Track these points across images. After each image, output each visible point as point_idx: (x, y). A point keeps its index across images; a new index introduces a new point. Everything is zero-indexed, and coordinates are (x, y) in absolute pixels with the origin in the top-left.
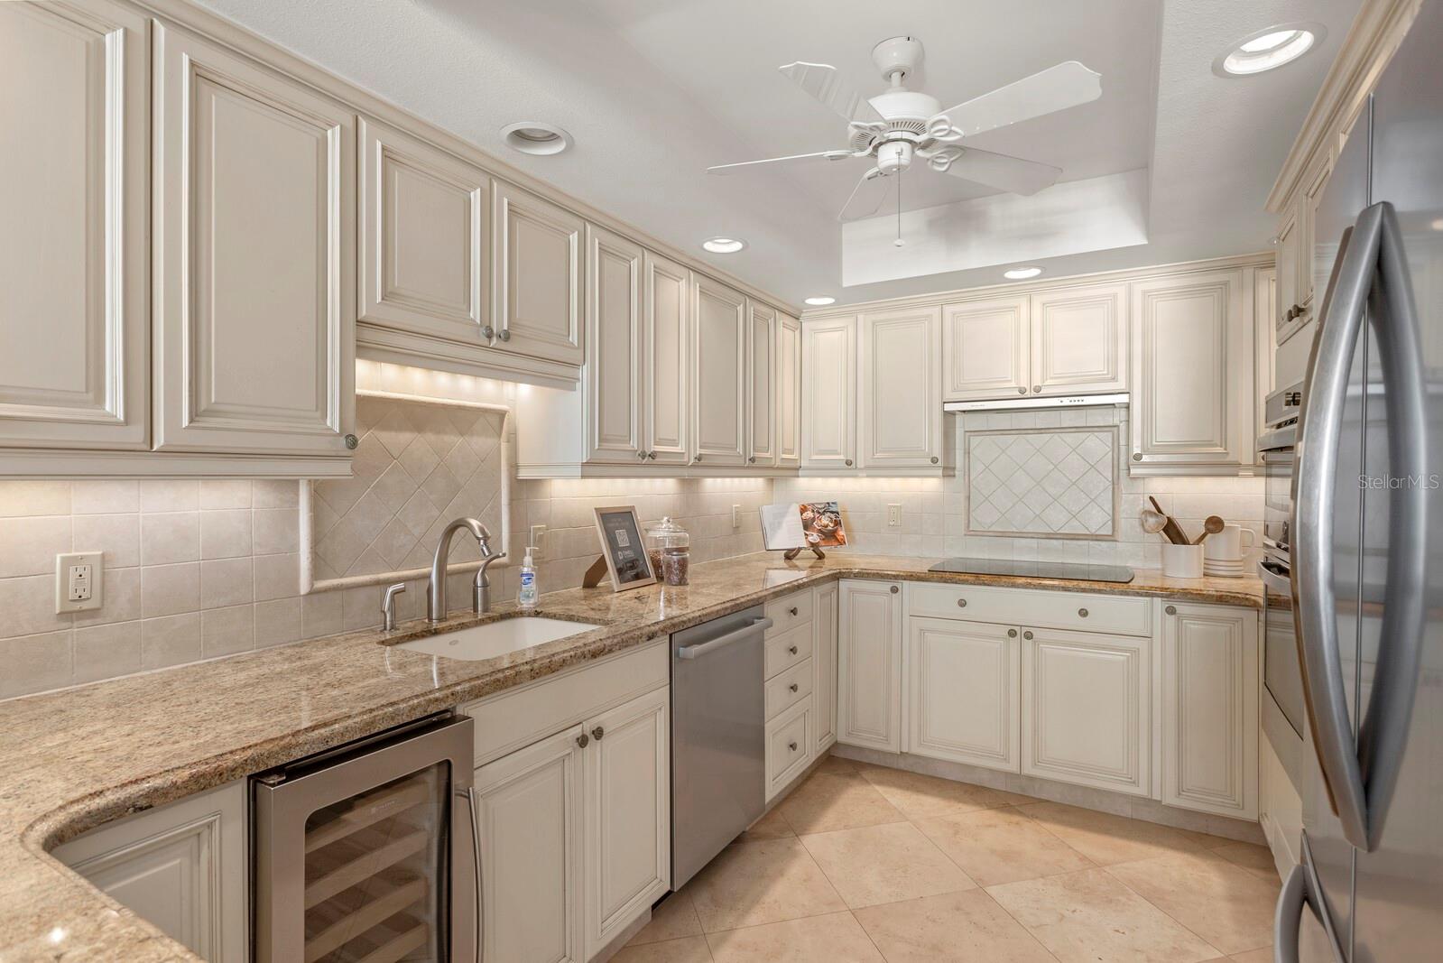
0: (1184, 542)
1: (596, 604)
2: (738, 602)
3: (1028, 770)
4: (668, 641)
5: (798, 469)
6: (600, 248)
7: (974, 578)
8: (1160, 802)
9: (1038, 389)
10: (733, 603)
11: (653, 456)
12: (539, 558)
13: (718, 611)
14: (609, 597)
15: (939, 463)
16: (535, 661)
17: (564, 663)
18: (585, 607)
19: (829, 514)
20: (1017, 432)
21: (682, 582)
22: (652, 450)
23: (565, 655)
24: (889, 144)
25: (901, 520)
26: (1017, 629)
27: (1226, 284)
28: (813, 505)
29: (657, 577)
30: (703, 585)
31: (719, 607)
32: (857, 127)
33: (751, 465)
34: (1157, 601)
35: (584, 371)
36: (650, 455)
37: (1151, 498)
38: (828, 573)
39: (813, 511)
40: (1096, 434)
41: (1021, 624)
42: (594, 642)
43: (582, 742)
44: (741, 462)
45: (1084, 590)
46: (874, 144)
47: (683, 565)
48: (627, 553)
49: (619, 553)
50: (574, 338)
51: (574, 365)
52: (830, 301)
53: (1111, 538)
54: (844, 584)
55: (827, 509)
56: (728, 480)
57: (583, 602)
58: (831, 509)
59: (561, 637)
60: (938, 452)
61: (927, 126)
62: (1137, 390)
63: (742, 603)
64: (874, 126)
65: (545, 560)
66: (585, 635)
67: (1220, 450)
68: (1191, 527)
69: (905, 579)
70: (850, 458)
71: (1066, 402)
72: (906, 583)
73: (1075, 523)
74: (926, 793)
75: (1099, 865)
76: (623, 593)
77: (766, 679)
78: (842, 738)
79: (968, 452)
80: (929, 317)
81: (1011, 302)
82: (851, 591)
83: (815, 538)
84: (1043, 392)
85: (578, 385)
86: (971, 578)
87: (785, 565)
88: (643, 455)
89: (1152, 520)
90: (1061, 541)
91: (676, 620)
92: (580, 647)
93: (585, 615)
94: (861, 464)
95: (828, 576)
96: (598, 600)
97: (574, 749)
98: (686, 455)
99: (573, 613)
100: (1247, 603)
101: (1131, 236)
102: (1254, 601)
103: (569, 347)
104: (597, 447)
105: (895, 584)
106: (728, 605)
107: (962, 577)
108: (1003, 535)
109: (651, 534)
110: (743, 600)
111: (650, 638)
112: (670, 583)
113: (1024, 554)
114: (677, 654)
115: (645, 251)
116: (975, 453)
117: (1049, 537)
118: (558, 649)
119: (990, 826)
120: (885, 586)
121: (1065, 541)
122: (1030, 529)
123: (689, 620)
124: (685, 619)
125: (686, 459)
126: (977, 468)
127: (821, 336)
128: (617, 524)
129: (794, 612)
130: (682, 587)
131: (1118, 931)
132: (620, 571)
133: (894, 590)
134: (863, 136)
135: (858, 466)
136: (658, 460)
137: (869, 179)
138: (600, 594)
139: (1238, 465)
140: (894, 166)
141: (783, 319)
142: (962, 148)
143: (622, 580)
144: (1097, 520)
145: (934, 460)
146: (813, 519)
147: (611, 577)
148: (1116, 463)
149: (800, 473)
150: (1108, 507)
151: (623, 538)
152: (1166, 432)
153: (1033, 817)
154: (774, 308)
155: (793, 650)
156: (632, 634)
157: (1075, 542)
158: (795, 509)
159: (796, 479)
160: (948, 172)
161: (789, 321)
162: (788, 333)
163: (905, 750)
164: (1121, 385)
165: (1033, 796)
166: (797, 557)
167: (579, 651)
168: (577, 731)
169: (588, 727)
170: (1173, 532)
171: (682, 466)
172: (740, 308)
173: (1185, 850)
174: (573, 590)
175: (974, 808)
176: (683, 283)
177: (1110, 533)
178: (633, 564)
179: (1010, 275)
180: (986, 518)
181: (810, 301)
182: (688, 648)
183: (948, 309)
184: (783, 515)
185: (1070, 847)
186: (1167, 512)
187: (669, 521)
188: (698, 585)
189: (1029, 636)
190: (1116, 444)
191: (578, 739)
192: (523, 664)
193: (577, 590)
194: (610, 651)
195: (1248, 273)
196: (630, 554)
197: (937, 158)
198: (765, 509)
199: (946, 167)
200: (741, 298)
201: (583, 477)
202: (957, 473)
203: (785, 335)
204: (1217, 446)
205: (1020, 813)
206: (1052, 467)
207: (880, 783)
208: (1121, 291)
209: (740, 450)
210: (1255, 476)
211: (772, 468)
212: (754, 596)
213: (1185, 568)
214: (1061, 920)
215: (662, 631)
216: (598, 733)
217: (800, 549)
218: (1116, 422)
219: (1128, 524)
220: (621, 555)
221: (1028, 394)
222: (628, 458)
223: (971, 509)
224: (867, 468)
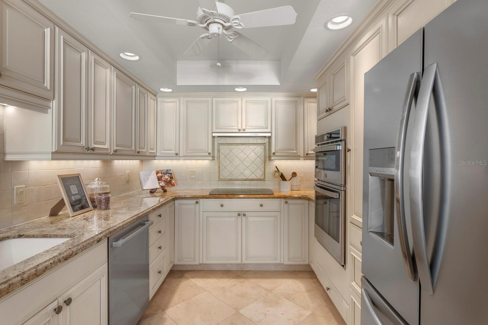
0: (286, 180)
1: (60, 225)
2: (139, 215)
3: (244, 262)
4: (107, 241)
5: (155, 156)
6: (63, 41)
7: (226, 196)
8: (283, 264)
9: (244, 130)
10: (137, 217)
11: (93, 149)
12: (20, 203)
13: (130, 221)
14: (67, 220)
15: (211, 155)
16: (24, 273)
17: (46, 269)
18: (54, 228)
19: (168, 174)
20: (235, 144)
21: (107, 208)
22: (93, 146)
23: (47, 263)
24: (214, 24)
25: (194, 176)
26: (240, 213)
27: (296, 101)
28: (162, 171)
29: (93, 206)
30: (118, 209)
31: (131, 220)
32: (204, 11)
33: (138, 155)
34: (282, 199)
35: (54, 104)
36: (91, 149)
37: (276, 167)
38: (171, 198)
39: (161, 173)
40: (259, 146)
41: (241, 211)
42: (66, 251)
43: (58, 310)
44: (133, 153)
45: (262, 198)
46: (208, 22)
47: (107, 200)
48: (76, 196)
49: (72, 197)
50: (47, 84)
51: (48, 100)
52: (170, 90)
53: (264, 180)
54: (177, 202)
55: (167, 172)
56: (124, 161)
57: (51, 225)
58: (169, 172)
59: (41, 251)
60: (210, 151)
61: (231, 20)
62: (274, 132)
63: (140, 216)
64: (212, 13)
65: (24, 204)
66: (58, 247)
67: (295, 152)
68: (288, 175)
69: (201, 198)
70: (177, 152)
71: (253, 135)
72: (201, 200)
73: (253, 175)
74: (210, 278)
75: (270, 291)
76: (75, 217)
77: (149, 247)
78: (176, 263)
79: (219, 151)
80: (208, 101)
81: (236, 99)
82: (180, 204)
83: (163, 184)
84: (246, 131)
85: (50, 111)
86: (225, 196)
87: (151, 196)
88: (88, 149)
89: (277, 174)
90: (249, 181)
91: (111, 230)
92: (56, 256)
93: (55, 233)
94: (181, 155)
95: (172, 199)
96: (61, 223)
97: (52, 316)
98: (109, 150)
99: (46, 233)
100: (306, 198)
101: (274, 81)
102: (309, 198)
103: (45, 89)
104: (61, 144)
105: (197, 200)
106: (135, 217)
107: (222, 196)
108: (231, 180)
109: (89, 186)
110: (141, 214)
111: (98, 241)
112: (100, 209)
113: (237, 186)
114: (112, 246)
115: (90, 51)
116: (222, 151)
117: (245, 180)
118: (41, 261)
119: (234, 285)
120: (194, 201)
121: (250, 181)
122: (240, 178)
123: (118, 228)
124: (116, 228)
125: (109, 151)
126: (222, 156)
127: (166, 104)
128: (71, 183)
129: (160, 216)
130: (107, 211)
131: (282, 314)
132: (73, 206)
133: (197, 203)
134: (204, 17)
135: (180, 156)
136: (96, 151)
137: (202, 38)
138: (61, 219)
139: (299, 156)
140: (216, 34)
141: (150, 95)
142: (240, 34)
143: (74, 210)
144: (259, 174)
145: (209, 154)
146: (162, 177)
147: (68, 209)
148: (265, 155)
149: (156, 158)
150: (263, 170)
151: (74, 189)
152: (281, 146)
153: (247, 278)
154: (147, 90)
155: (160, 232)
156: (88, 242)
157: (254, 181)
158: (154, 173)
159: (155, 160)
160: (232, 43)
161: (153, 96)
162: (152, 101)
163: (201, 263)
164: (269, 130)
165: (245, 270)
166: (156, 191)
167: (56, 259)
168: (55, 305)
169: (61, 300)
170: (283, 177)
171: (107, 154)
172: (134, 87)
173: (291, 278)
174: (43, 218)
175: (228, 279)
176: (108, 70)
177: (264, 178)
178: (80, 201)
179: (237, 89)
180: (225, 174)
181: (162, 89)
182: (118, 242)
183: (214, 99)
184: (149, 175)
185: (261, 287)
186: (281, 171)
187: (99, 180)
188: (115, 209)
189: (244, 215)
190: (265, 149)
191: (55, 310)
192: (15, 277)
193: (46, 218)
194: (76, 254)
195: (302, 98)
196: (78, 197)
197: (230, 35)
198: (141, 173)
199: (232, 40)
200: (134, 83)
201: (52, 159)
202: (215, 158)
203: (151, 102)
204: (294, 150)
205: (243, 278)
206: (246, 157)
207: (193, 277)
208: (269, 99)
209: (133, 148)
210: (304, 159)
211: (145, 156)
212: (145, 212)
214: (266, 315)
215: (105, 236)
216: (68, 302)
217: (157, 189)
218: (265, 142)
219: (269, 175)
220: (73, 198)
221: (241, 131)
222: (80, 150)
223: (220, 171)
224: (184, 156)
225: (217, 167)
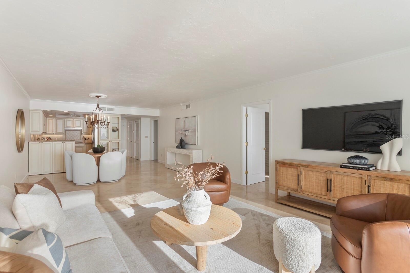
9: (74, 127)
20: (71, 131)
28: (48, 137)
34: (84, 144)
37: (83, 136)
53: (80, 140)
62: (83, 128)
67: (89, 133)
70: (53, 133)
73: (77, 139)
80: (63, 120)
89: (83, 138)
126: (67, 134)
144: (79, 138)
145: (64, 133)
148: (80, 133)
149: (47, 134)
152: (85, 131)
164: (81, 127)
170: (85, 139)
180: (68, 138)
183: (65, 119)
186: (85, 137)
206: (75, 134)
208: (81, 120)
213: (86, 141)
218: (80, 130)
219: (81, 139)
225: (65, 137)
